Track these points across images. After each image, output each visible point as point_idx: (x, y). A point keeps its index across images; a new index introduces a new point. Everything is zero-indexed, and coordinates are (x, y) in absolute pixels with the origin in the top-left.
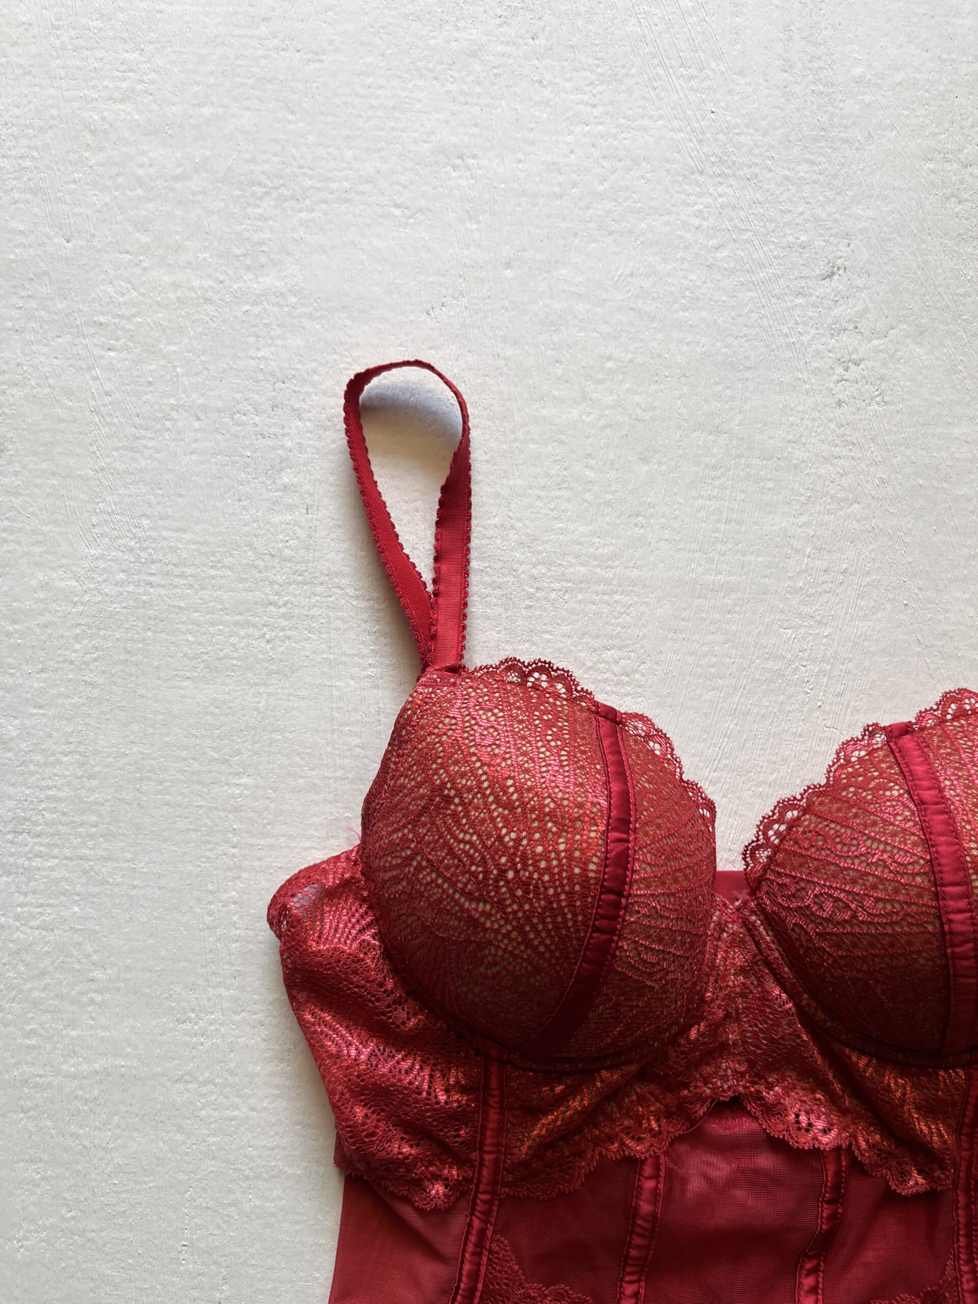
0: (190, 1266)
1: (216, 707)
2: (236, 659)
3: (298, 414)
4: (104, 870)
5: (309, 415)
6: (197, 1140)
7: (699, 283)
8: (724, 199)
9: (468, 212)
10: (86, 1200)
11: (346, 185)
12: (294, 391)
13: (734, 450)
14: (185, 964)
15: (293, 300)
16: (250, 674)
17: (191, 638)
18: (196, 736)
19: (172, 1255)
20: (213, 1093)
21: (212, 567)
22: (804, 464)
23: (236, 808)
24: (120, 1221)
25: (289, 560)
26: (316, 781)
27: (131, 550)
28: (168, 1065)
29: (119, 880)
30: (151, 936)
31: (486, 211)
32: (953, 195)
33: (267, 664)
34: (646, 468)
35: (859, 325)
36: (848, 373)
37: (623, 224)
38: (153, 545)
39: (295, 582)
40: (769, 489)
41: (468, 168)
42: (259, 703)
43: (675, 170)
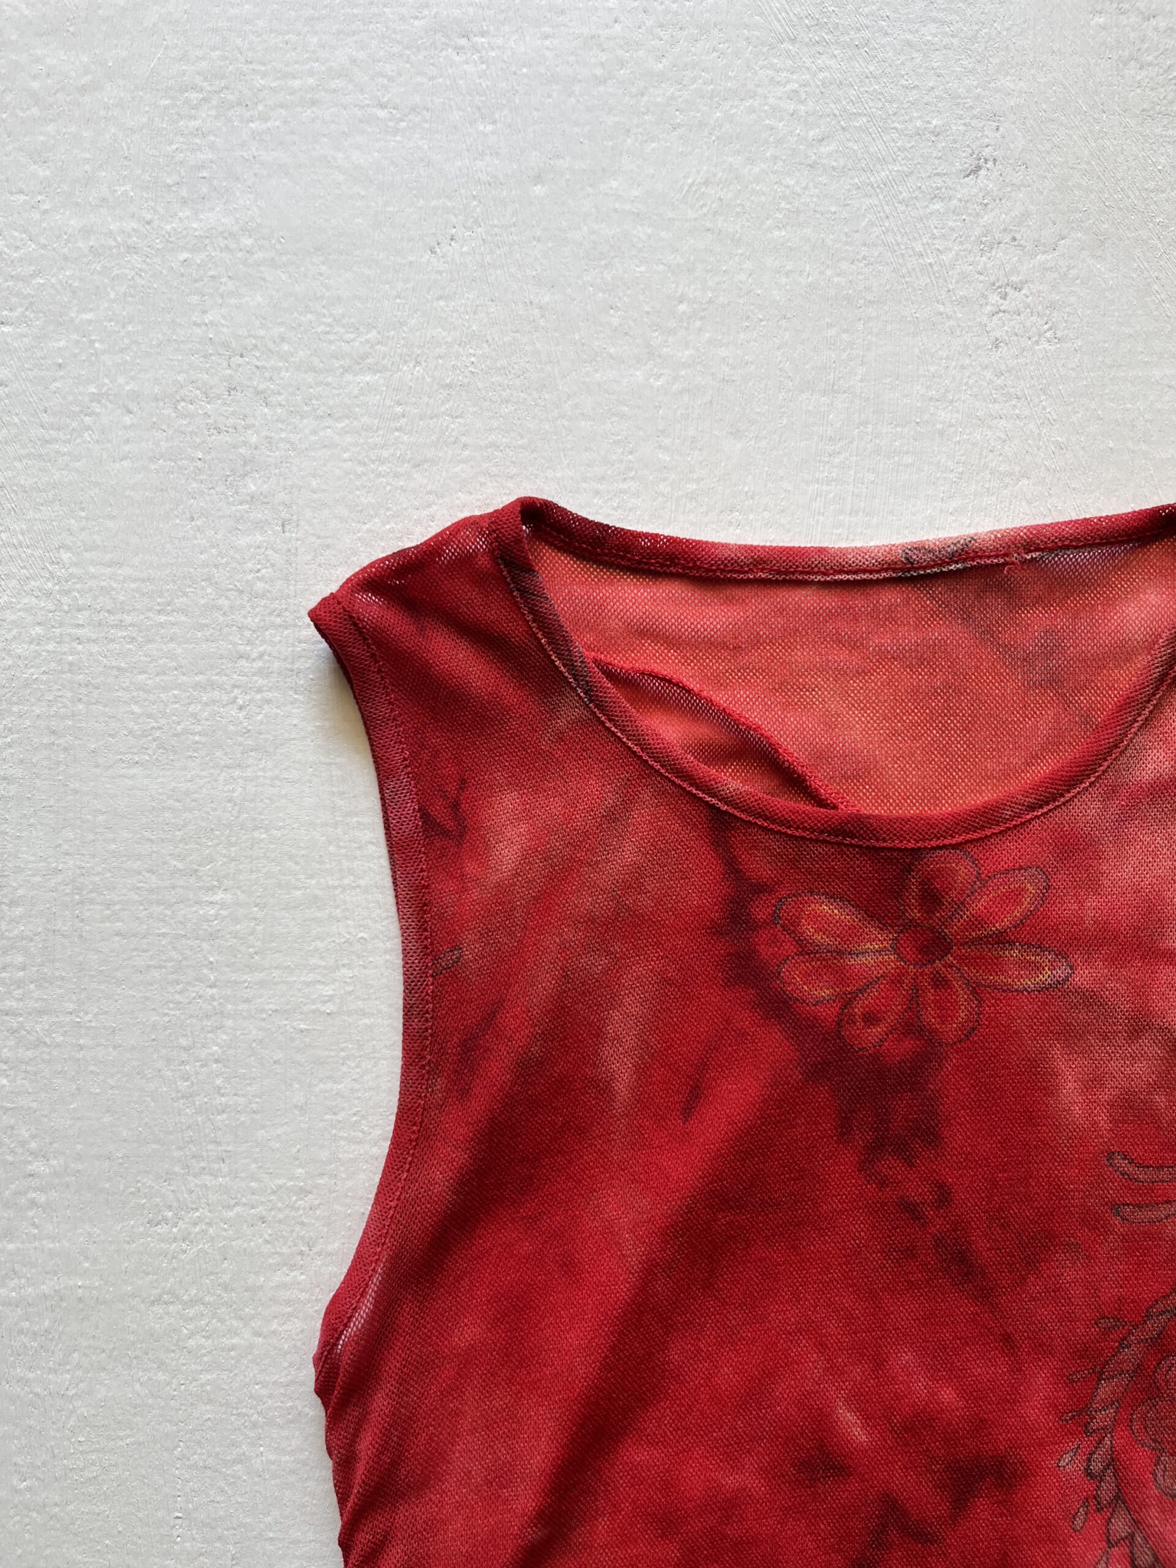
0: (188, 1545)
1: (178, 801)
2: (200, 734)
3: (264, 397)
4: (38, 1027)
5: (280, 398)
6: (186, 1379)
7: (797, 189)
8: (827, 74)
9: (479, 109)
10: (44, 1464)
11: (311, 81)
12: (257, 367)
13: (856, 416)
14: (155, 1146)
15: (248, 242)
16: (219, 754)
17: (136, 709)
18: (151, 840)
19: (162, 1531)
20: (203, 1315)
21: (159, 612)
22: (952, 429)
23: (211, 934)
24: (91, 1489)
25: (263, 596)
26: (317, 892)
27: (49, 594)
28: (140, 1282)
29: (60, 1039)
30: (108, 1111)
31: (504, 105)
32: (1132, 58)
33: (240, 739)
34: (739, 446)
35: (1018, 236)
36: (1007, 302)
37: (692, 114)
38: (78, 586)
39: (273, 625)
40: (907, 466)
41: (476, 49)
42: (233, 791)
43: (758, 38)
